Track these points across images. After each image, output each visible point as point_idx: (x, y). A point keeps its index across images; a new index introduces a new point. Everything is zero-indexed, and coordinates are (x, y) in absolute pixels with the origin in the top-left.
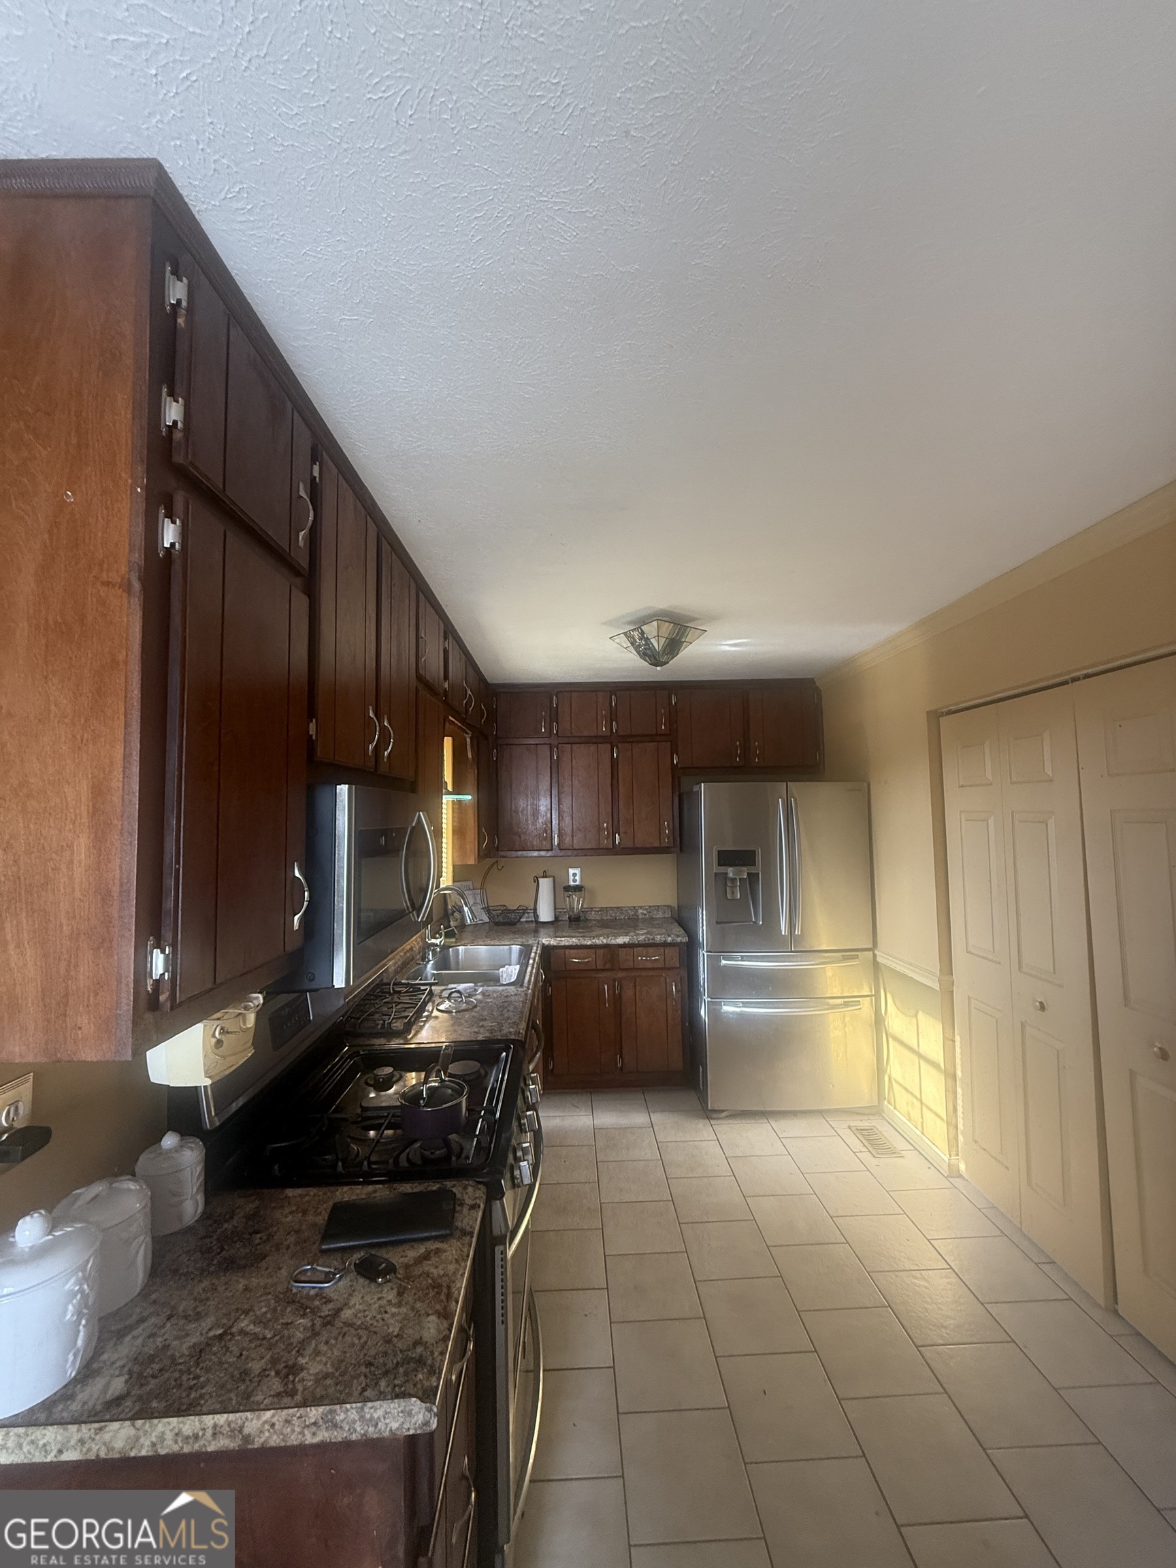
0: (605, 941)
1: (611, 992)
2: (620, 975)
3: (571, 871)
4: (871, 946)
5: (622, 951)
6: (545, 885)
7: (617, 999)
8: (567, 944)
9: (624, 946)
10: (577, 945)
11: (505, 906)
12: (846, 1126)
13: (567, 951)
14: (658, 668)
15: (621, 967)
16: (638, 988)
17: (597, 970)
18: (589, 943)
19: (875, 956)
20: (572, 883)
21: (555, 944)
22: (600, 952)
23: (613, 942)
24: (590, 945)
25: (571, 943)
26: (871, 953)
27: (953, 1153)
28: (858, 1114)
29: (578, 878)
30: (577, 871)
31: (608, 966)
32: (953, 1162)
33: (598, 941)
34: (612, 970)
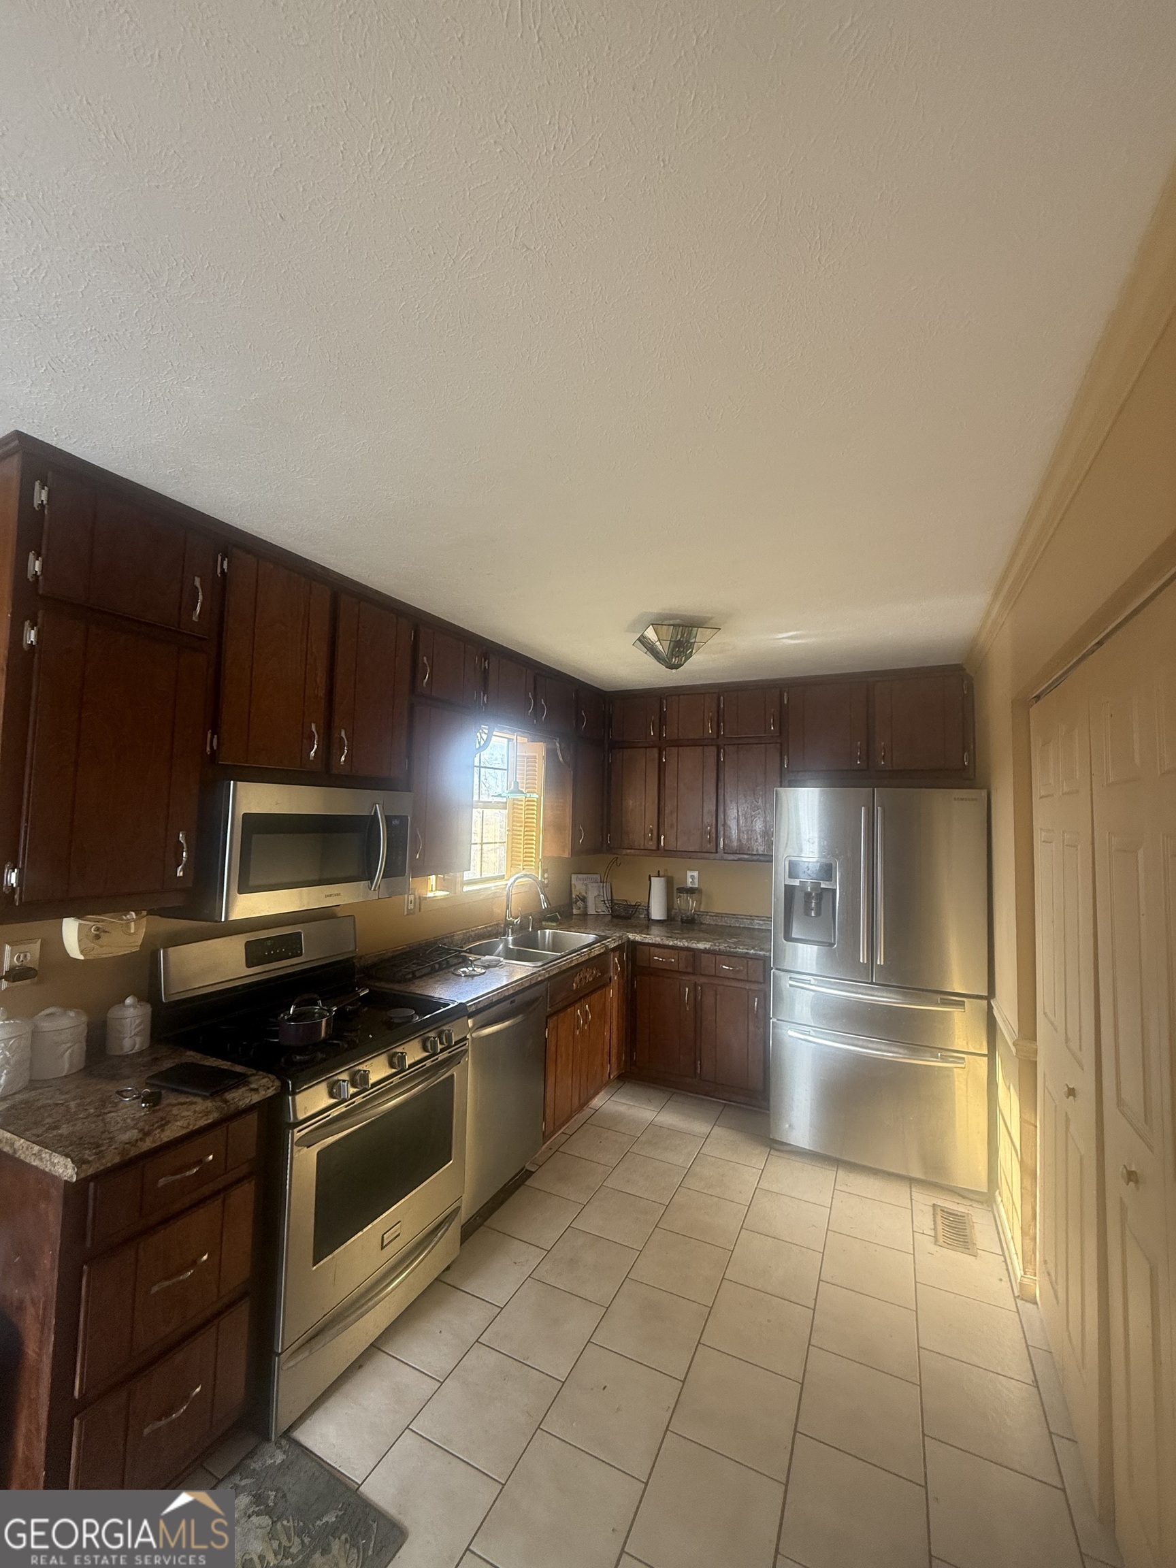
0: (686, 944)
1: (692, 995)
2: (702, 980)
3: (689, 874)
4: (985, 994)
5: (704, 956)
6: (658, 885)
7: (697, 1005)
8: (650, 941)
9: (705, 951)
10: (659, 944)
11: (626, 901)
12: (931, 1204)
13: (652, 949)
14: (674, 671)
15: (702, 973)
16: (718, 997)
17: (678, 972)
18: (671, 944)
19: (990, 1008)
20: (689, 885)
21: (640, 940)
22: (683, 954)
23: (694, 946)
24: (672, 946)
25: (654, 942)
26: (985, 1002)
27: (1030, 1270)
28: (960, 1195)
29: (696, 881)
30: (696, 874)
31: (690, 970)
32: (1026, 1281)
33: (679, 944)
34: (694, 974)
